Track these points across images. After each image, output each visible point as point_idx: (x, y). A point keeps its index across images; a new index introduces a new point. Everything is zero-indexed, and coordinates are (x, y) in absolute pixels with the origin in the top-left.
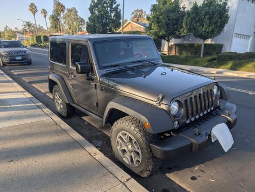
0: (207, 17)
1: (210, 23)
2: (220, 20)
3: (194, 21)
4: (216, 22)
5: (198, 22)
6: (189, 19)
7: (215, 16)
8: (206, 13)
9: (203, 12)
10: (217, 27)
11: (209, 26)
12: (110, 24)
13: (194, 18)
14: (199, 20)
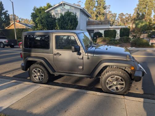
0: (69, 21)
1: (71, 24)
2: (75, 23)
3: (63, 23)
4: (74, 24)
5: (65, 24)
6: (60, 22)
7: (73, 21)
8: (69, 20)
9: (67, 19)
10: (74, 26)
11: (71, 26)
12: (3, 24)
13: (63, 22)
14: (65, 22)
